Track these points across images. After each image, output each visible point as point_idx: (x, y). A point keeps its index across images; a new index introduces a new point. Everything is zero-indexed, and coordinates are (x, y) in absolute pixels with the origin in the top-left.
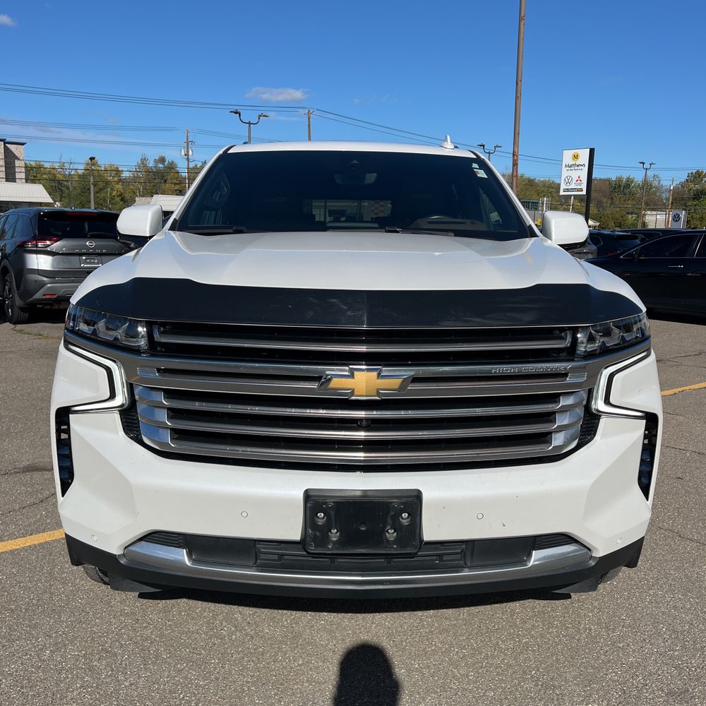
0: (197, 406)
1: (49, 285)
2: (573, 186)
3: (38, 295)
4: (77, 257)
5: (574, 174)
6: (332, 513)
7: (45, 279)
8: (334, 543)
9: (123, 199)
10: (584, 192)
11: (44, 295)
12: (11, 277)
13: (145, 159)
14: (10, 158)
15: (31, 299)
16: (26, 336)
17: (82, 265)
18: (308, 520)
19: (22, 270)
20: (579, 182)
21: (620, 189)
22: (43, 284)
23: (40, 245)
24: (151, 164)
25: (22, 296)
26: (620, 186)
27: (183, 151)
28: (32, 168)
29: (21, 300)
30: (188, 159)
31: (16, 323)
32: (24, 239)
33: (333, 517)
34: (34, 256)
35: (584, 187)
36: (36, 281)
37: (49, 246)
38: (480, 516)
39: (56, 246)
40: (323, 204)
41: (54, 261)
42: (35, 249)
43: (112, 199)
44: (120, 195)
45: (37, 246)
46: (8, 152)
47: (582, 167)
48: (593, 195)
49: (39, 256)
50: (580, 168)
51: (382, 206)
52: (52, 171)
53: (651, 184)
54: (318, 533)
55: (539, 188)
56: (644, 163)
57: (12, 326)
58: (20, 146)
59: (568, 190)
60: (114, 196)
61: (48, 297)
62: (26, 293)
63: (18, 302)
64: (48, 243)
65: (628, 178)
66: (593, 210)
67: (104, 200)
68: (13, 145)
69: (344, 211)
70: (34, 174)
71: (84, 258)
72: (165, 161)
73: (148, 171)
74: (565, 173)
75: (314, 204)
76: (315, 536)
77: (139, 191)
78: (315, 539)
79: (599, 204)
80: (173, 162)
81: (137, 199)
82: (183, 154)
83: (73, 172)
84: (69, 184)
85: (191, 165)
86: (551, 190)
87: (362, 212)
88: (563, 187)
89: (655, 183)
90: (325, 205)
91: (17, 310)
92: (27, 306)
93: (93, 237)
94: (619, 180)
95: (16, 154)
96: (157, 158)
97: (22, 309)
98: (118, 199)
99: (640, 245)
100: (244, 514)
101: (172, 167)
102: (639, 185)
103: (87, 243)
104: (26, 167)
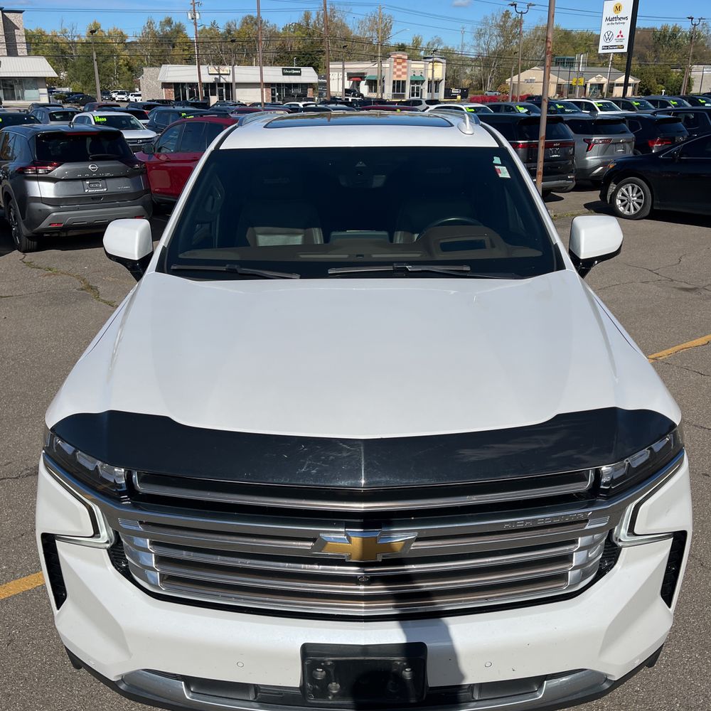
0: (184, 555)
1: (54, 214)
2: (613, 43)
3: (44, 225)
4: (80, 183)
5: (615, 29)
6: (332, 670)
7: (50, 208)
8: (334, 695)
9: (130, 69)
10: (625, 50)
11: (50, 225)
12: (14, 205)
13: (151, 22)
14: (9, 27)
15: (37, 229)
16: (36, 270)
17: (86, 191)
18: (306, 675)
19: (25, 199)
20: (620, 37)
21: (665, 39)
22: (48, 213)
23: (41, 171)
24: (157, 28)
25: (28, 226)
26: (665, 36)
27: (189, 14)
28: (34, 36)
29: (27, 228)
30: (195, 24)
31: (25, 251)
32: (23, 164)
33: (332, 673)
34: (36, 183)
35: (625, 43)
36: (40, 210)
37: (50, 171)
38: (488, 664)
39: (58, 171)
40: (341, 66)
41: (56, 187)
42: (36, 175)
43: (119, 68)
44: (127, 65)
45: (37, 173)
46: (6, 21)
47: (624, 21)
48: (635, 47)
49: (41, 183)
50: (622, 21)
51: (404, 67)
52: (55, 39)
53: (699, 34)
54: (317, 687)
55: (575, 41)
56: (692, 19)
57: (21, 255)
58: (19, 14)
59: (607, 47)
60: (121, 65)
61: (54, 226)
62: (32, 222)
63: (25, 231)
64: (49, 168)
65: (675, 28)
66: (635, 65)
67: (111, 70)
68: (11, 14)
69: (364, 74)
70: (36, 44)
71: (88, 182)
72: (172, 23)
73: (154, 35)
74: (605, 28)
75: (331, 66)
76: (314, 689)
77: (147, 59)
78: (314, 691)
79: (642, 58)
80: (180, 24)
81: (144, 69)
82: (190, 18)
83: (76, 39)
84: (73, 52)
85: (199, 29)
86: (589, 43)
87: (383, 75)
88: (602, 43)
89: (704, 33)
90: (344, 69)
91: (24, 239)
92: (34, 235)
93: (95, 159)
94: (665, 29)
95: (16, 24)
96: (163, 20)
97: (29, 238)
98: (125, 69)
99: (683, 142)
100: (240, 664)
101: (179, 30)
102: (686, 35)
103: (90, 167)
104: (26, 36)
